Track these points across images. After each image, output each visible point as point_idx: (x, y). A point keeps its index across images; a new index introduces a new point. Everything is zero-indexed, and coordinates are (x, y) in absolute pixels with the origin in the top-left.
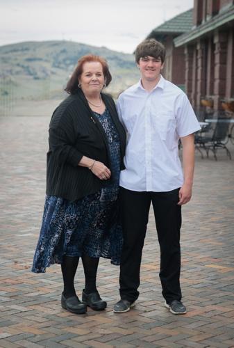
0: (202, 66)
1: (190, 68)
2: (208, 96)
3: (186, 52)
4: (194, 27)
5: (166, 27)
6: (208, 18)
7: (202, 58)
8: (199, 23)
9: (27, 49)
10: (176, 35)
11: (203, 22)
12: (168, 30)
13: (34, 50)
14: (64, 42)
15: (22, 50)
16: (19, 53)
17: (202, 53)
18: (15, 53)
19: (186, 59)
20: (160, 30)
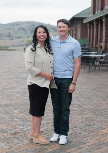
0: (96, 31)
1: (90, 32)
2: (99, 43)
3: (88, 25)
4: (92, 15)
5: (78, 15)
6: (99, 11)
7: (96, 28)
8: (94, 13)
9: (18, 24)
10: (84, 18)
11: (96, 13)
12: (79, 16)
13: (21, 25)
14: (33, 22)
15: (16, 25)
16: (15, 26)
17: (96, 25)
18: (14, 26)
19: (88, 28)
20: (76, 16)
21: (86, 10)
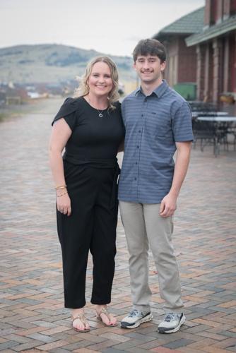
0: (219, 64)
1: (203, 67)
2: (226, 93)
3: (198, 51)
4: (206, 27)
5: (172, 27)
6: (226, 18)
7: (219, 56)
8: (212, 22)
9: (20, 52)
10: (187, 35)
11: (219, 22)
12: (174, 31)
13: (27, 53)
14: (55, 46)
15: (16, 53)
16: (13, 56)
17: (219, 51)
18: (9, 56)
19: (199, 57)
20: (167, 31)
21: (190, 15)
